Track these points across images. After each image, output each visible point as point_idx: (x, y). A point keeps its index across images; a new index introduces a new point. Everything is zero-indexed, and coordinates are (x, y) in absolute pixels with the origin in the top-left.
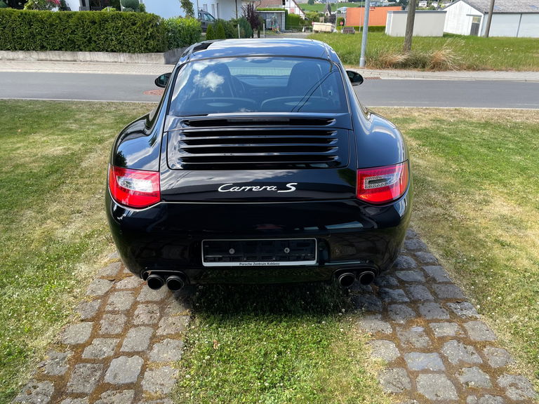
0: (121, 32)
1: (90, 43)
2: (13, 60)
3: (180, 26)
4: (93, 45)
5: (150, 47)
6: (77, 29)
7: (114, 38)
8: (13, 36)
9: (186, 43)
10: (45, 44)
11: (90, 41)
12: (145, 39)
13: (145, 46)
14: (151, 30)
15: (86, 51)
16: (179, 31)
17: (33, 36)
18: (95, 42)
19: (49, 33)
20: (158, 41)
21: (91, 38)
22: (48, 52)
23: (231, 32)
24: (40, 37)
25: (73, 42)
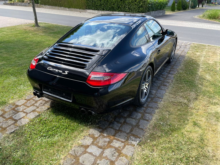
0: (130, 4)
1: (119, 8)
2: (94, 13)
3: (156, 2)
4: (120, 9)
5: (140, 11)
6: (115, 3)
7: (127, 7)
8: (95, 4)
9: (158, 9)
10: (104, 8)
11: (119, 7)
12: (139, 7)
13: (138, 10)
14: (142, 4)
15: (117, 11)
16: (155, 4)
17: (101, 5)
18: (121, 8)
19: (106, 4)
20: (144, 8)
21: (119, 6)
22: (105, 11)
23: (185, 4)
24: (103, 5)
25: (113, 8)
